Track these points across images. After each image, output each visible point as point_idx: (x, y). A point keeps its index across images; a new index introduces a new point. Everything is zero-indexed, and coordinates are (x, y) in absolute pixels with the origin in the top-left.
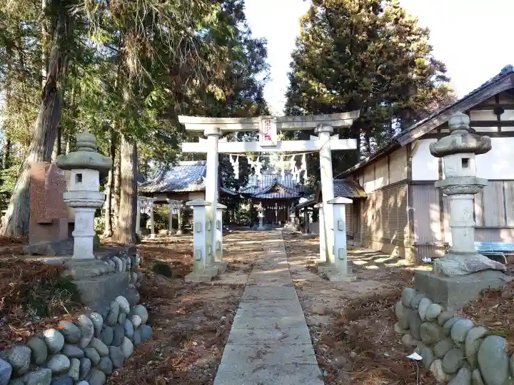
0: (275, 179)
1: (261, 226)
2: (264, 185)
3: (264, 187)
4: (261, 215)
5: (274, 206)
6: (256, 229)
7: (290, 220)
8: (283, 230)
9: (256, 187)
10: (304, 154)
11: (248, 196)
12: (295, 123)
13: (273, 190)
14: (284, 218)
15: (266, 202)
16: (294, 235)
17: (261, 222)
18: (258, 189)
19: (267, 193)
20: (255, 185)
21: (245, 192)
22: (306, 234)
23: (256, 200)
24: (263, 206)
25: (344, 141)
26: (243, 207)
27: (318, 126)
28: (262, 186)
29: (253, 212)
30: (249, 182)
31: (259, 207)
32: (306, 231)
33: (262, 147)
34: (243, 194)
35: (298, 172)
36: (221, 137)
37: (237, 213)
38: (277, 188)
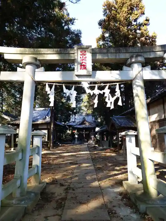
0: (84, 118)
1: (76, 142)
2: (78, 121)
3: (78, 122)
4: (76, 136)
5: (83, 131)
6: (74, 144)
7: (91, 139)
8: (88, 145)
9: (74, 122)
10: (118, 84)
11: (70, 126)
12: (109, 54)
13: (83, 123)
14: (88, 138)
15: (79, 130)
16: (95, 148)
17: (76, 140)
18: (75, 123)
19: (80, 125)
20: (73, 120)
21: (68, 124)
22: (101, 148)
23: (74, 129)
24: (77, 131)
25: (156, 72)
26: (68, 131)
27: (132, 57)
28: (77, 121)
29: (73, 134)
30: (71, 119)
31: (76, 132)
32: (101, 145)
33: (77, 76)
34: (68, 126)
35: (113, 100)
36: (38, 67)
37: (65, 135)
38: (85, 122)
